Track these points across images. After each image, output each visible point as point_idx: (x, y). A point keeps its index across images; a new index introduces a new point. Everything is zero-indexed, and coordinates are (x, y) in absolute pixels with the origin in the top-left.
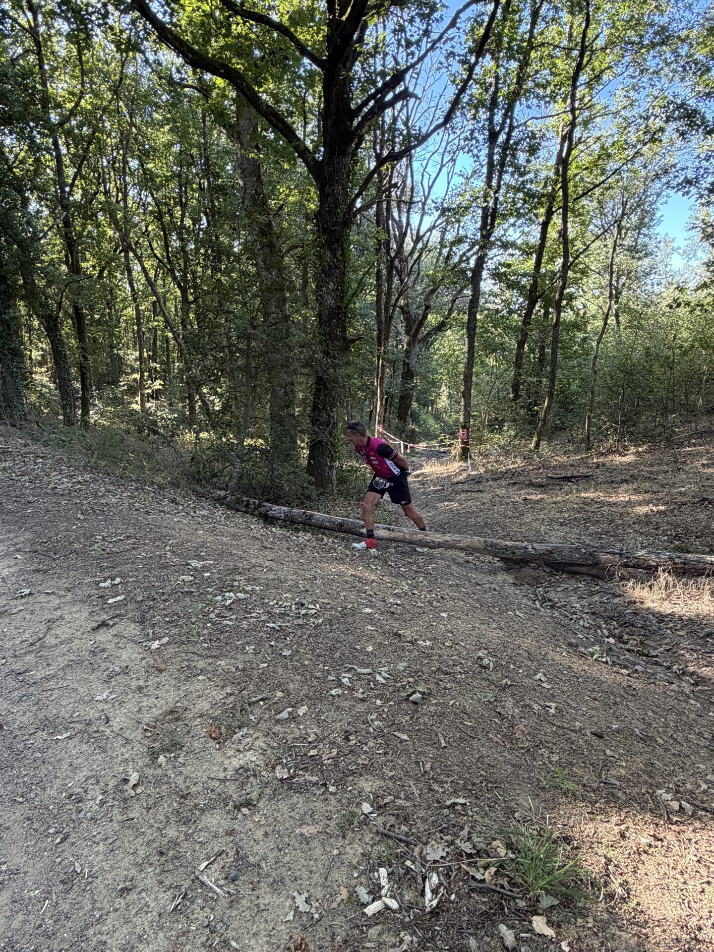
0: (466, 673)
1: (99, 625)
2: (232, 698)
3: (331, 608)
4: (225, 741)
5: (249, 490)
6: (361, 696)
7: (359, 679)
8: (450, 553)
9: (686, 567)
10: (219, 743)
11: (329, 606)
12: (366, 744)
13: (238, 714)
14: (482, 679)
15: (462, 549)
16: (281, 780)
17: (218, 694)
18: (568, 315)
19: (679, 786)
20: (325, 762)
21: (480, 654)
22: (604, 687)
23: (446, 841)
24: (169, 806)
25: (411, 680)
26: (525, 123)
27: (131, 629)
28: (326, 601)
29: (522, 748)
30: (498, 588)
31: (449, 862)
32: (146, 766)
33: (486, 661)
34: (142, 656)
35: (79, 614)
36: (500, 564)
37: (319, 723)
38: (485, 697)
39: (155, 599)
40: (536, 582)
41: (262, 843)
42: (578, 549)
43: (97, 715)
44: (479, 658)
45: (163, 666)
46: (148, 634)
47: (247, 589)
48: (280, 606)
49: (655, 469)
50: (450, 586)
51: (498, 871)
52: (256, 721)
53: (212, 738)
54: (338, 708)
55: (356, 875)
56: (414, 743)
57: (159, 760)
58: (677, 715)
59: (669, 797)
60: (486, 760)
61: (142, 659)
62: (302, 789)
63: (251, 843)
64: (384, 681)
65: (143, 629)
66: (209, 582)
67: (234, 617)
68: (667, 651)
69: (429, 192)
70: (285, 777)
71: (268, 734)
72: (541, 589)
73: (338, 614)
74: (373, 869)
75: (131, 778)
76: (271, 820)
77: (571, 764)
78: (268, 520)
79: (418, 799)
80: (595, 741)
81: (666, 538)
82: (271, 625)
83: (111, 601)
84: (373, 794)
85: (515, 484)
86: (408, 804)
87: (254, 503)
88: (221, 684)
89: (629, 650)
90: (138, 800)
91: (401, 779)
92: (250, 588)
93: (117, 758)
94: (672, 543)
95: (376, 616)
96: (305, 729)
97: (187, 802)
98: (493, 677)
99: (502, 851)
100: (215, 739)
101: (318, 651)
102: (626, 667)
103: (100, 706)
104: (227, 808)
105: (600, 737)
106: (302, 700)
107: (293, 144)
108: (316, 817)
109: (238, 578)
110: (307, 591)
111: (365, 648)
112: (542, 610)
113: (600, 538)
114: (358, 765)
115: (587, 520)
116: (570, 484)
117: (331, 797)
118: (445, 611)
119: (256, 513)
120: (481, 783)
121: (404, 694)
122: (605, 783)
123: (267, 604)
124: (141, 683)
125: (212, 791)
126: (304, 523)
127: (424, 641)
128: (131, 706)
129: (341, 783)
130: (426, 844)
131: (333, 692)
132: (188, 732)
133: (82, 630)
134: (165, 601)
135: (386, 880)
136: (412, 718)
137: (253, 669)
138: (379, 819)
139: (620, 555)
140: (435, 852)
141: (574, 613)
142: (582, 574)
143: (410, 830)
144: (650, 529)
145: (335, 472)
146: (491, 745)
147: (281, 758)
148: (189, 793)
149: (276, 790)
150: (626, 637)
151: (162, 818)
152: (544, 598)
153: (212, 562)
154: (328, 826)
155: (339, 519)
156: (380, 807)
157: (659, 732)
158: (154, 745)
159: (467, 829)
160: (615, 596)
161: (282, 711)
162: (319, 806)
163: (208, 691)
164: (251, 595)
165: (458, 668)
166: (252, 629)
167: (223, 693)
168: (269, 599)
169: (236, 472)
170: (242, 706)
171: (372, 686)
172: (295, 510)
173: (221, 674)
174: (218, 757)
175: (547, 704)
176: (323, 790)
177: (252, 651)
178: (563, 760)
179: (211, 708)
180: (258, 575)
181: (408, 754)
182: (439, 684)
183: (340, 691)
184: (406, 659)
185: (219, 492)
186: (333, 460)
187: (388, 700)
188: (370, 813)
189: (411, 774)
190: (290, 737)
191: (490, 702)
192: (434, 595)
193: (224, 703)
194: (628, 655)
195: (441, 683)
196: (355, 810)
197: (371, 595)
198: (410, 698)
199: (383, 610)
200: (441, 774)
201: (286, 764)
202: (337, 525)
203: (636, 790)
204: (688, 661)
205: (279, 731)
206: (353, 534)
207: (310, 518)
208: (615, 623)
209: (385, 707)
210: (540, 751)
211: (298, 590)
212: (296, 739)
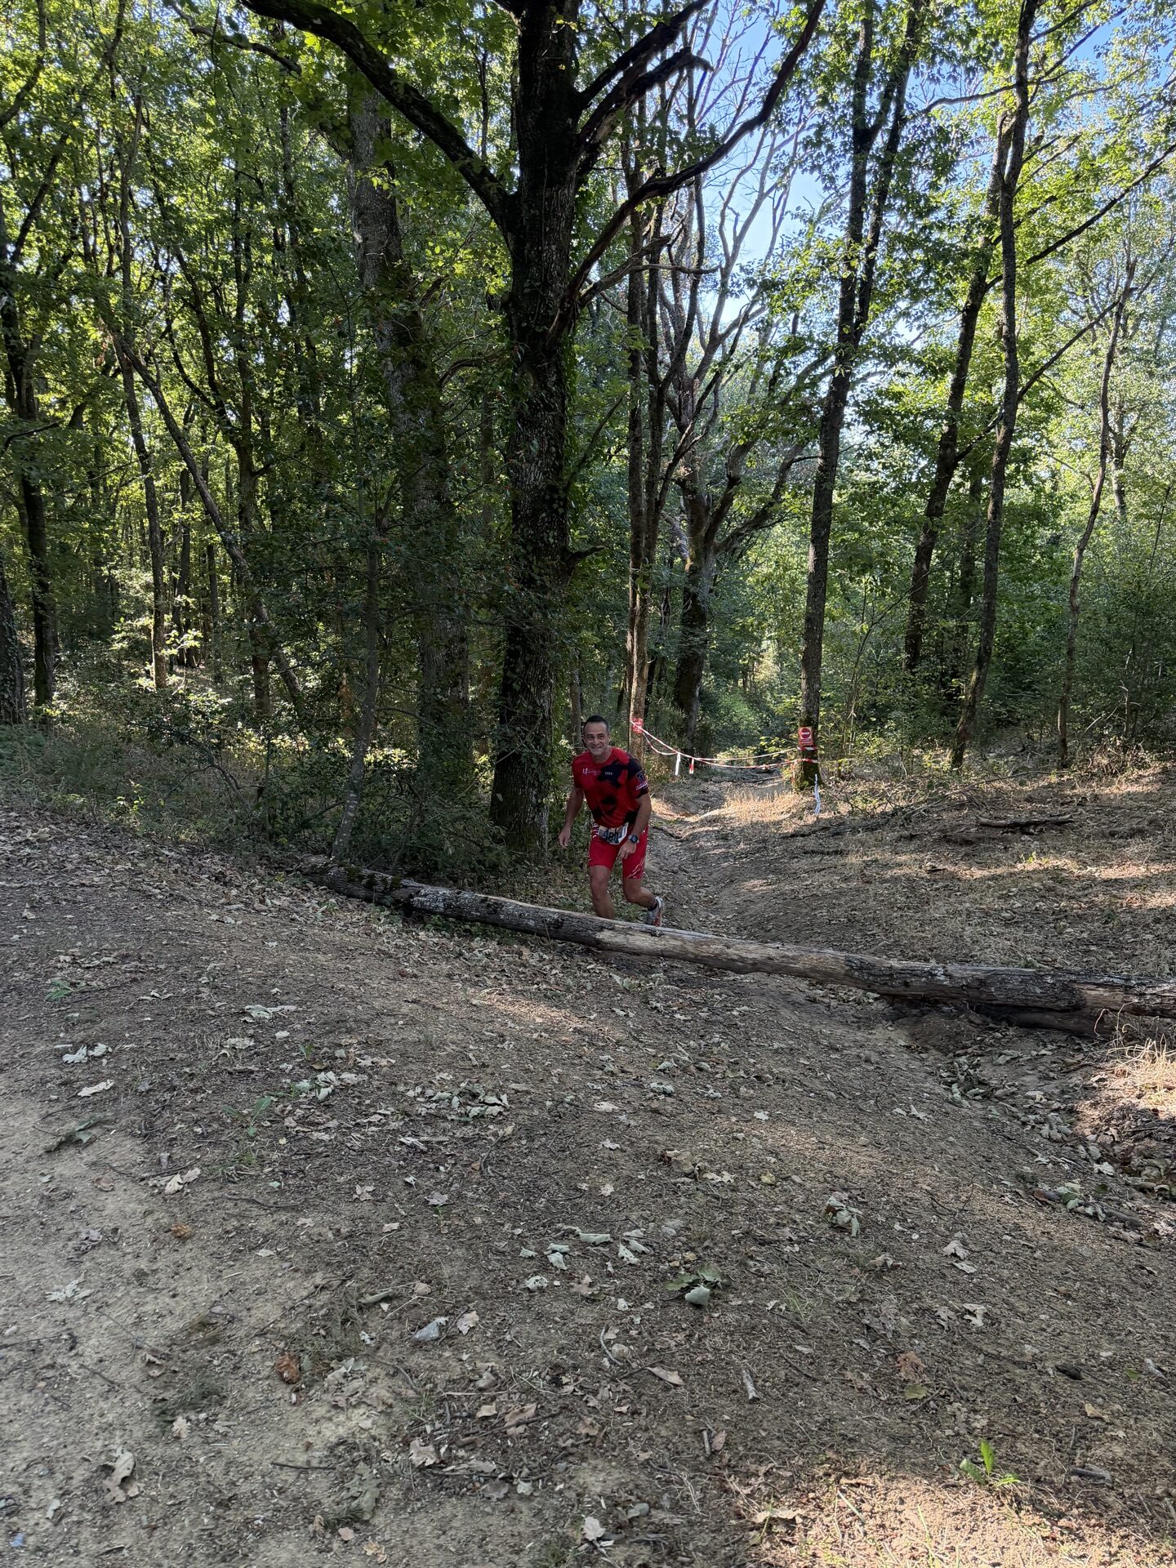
0: (802, 1241)
1: (61, 1144)
2: (324, 1297)
3: (532, 1101)
4: (309, 1387)
5: (375, 854)
6: (587, 1292)
7: (585, 1255)
8: (775, 982)
10: (297, 1391)
11: (527, 1099)
12: (595, 1393)
13: (336, 1330)
14: (837, 1254)
15: (801, 975)
16: (422, 1468)
17: (298, 1289)
18: (1017, 495)
20: (510, 1431)
21: (833, 1201)
22: (1088, 1268)
24: (193, 1523)
25: (690, 1256)
26: (927, 111)
27: (124, 1150)
28: (521, 1087)
29: (912, 1401)
30: (874, 1058)
32: (149, 1438)
33: (843, 1217)
34: (146, 1207)
35: (21, 1119)
36: (880, 1006)
37: (500, 1346)
38: (840, 1292)
39: (174, 1088)
40: (951, 1046)
42: (1039, 976)
43: (52, 1332)
44: (832, 1210)
45: (187, 1229)
46: (159, 1162)
47: (363, 1063)
48: (429, 1099)
50: (776, 1051)
52: (372, 1344)
53: (283, 1379)
54: (539, 1316)
56: (692, 1391)
57: (176, 1426)
60: (840, 1427)
61: (147, 1213)
62: (464, 1488)
64: (634, 1260)
65: (149, 1152)
66: (286, 1049)
67: (333, 1124)
69: (736, 249)
70: (430, 1462)
71: (397, 1372)
72: (963, 1059)
73: (546, 1115)
75: (117, 1464)
76: (399, 1553)
77: (1015, 1436)
78: (412, 914)
79: (698, 1510)
80: (1064, 1385)
82: (409, 1140)
83: (86, 1092)
84: (607, 1498)
85: (912, 837)
86: (677, 1521)
87: (384, 880)
88: (304, 1266)
89: (1143, 1190)
90: (131, 1510)
91: (663, 1467)
92: (367, 1062)
93: (90, 1421)
95: (623, 1118)
96: (472, 1360)
97: (230, 1515)
98: (860, 1250)
100: (288, 1382)
101: (502, 1195)
102: (1134, 1226)
103: (59, 1313)
104: (311, 1528)
105: (1073, 1375)
106: (468, 1300)
107: (459, 163)
108: (490, 1547)
109: (345, 1040)
110: (484, 1065)
111: (598, 1189)
112: (965, 1103)
113: (1088, 952)
114: (577, 1436)
115: (1061, 914)
116: (1025, 838)
117: (523, 1506)
118: (763, 1108)
119: (388, 900)
120: (828, 1474)
121: (674, 1287)
122: (1081, 1475)
123: (403, 1094)
124: (143, 1264)
125: (281, 1491)
126: (484, 921)
127: (718, 1172)
128: (121, 1313)
129: (541, 1475)
131: (531, 1283)
132: (236, 1368)
133: (26, 1153)
134: (195, 1091)
136: (689, 1338)
137: (369, 1234)
138: (617, 1551)
139: (1126, 989)
141: (1031, 1110)
142: (1047, 1028)
145: (546, 816)
146: (851, 1394)
147: (421, 1423)
148: (234, 1497)
149: (409, 1489)
150: (1136, 1161)
151: (178, 1547)
152: (969, 1078)
153: (293, 1008)
155: (553, 913)
156: (620, 1527)
158: (166, 1395)
160: (1115, 1074)
161: (426, 1324)
162: (497, 1522)
163: (278, 1281)
164: (370, 1076)
165: (787, 1229)
166: (369, 1150)
167: (309, 1285)
168: (406, 1084)
169: (349, 818)
170: (345, 1313)
171: (610, 1269)
172: (467, 895)
173: (306, 1245)
174: (296, 1421)
175: (967, 1306)
176: (505, 1490)
177: (368, 1196)
178: (997, 1426)
179: (284, 1316)
180: (386, 1034)
181: (680, 1415)
182: (746, 1265)
183: (544, 1281)
184: (681, 1212)
185: (313, 859)
186: (543, 793)
187: (643, 1299)
188: (599, 1539)
189: (684, 1456)
190: (440, 1378)
191: (849, 1303)
192: (742, 1073)
193: (310, 1307)
194: (1141, 1202)
195: (751, 1263)
196: (570, 1532)
197: (612, 1074)
198: (687, 1296)
199: (636, 1104)
200: (746, 1457)
201: (432, 1436)
202: (550, 924)
203: (1146, 1489)
205: (418, 1364)
206: (582, 942)
207: (496, 911)
208: (1114, 1131)
209: (636, 1314)
210: (949, 1408)
211: (467, 1064)
212: (454, 1381)
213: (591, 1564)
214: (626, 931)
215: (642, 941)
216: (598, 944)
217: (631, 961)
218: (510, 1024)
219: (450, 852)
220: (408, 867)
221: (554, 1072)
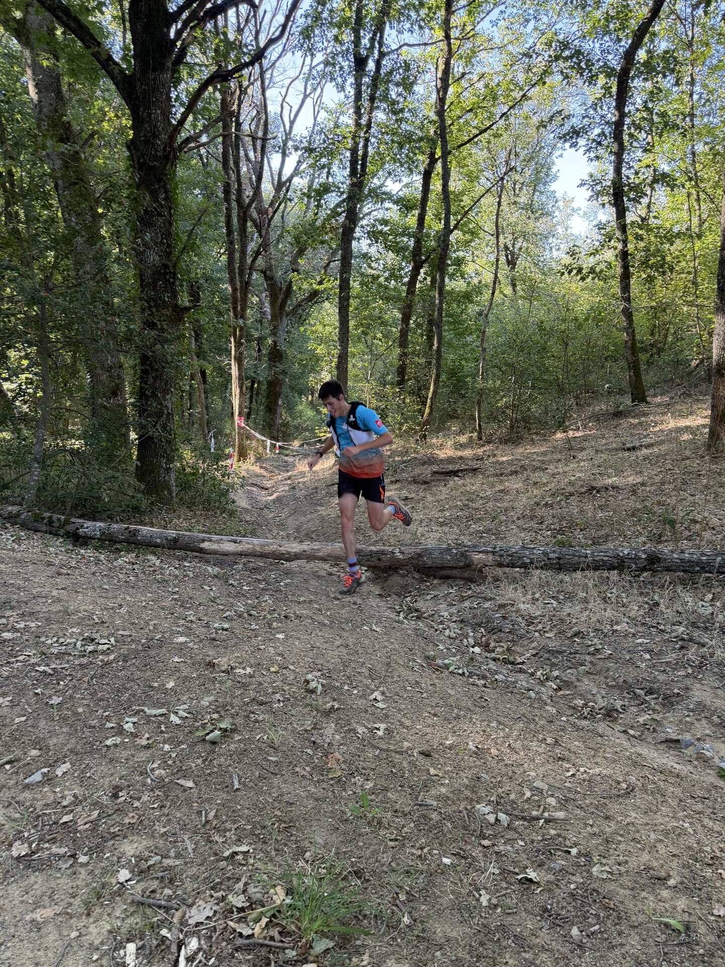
0: (286, 700)
3: (132, 640)
5: (57, 504)
6: (144, 742)
7: (148, 722)
8: (310, 566)
9: (561, 562)
11: (129, 639)
12: (139, 799)
14: (305, 705)
15: (323, 559)
16: (19, 858)
19: (501, 797)
20: (79, 828)
21: (310, 677)
22: (451, 700)
23: (217, 899)
25: (215, 716)
26: (397, 50)
28: (127, 633)
29: (332, 779)
31: (215, 921)
33: (313, 685)
37: (82, 780)
38: (302, 726)
40: (403, 592)
42: (449, 549)
44: (307, 682)
47: (18, 626)
48: (61, 644)
49: (548, 457)
50: (302, 603)
51: (271, 921)
54: (111, 760)
55: (95, 957)
56: (200, 790)
58: (524, 723)
59: (487, 809)
60: (286, 798)
62: (45, 865)
64: (179, 722)
68: (534, 655)
69: (291, 127)
70: (23, 853)
71: (10, 804)
72: (409, 599)
73: (140, 648)
74: (121, 946)
77: (386, 789)
78: (78, 540)
79: (192, 855)
80: (422, 761)
81: (549, 533)
82: (42, 668)
84: (137, 857)
85: (397, 481)
86: (177, 863)
87: (59, 520)
89: (494, 660)
91: (174, 834)
92: (22, 625)
94: (555, 537)
95: (191, 645)
96: (62, 792)
98: (319, 702)
99: (279, 898)
101: (100, 694)
102: (484, 677)
105: (426, 754)
106: (65, 757)
107: (92, 50)
108: (56, 897)
109: (8, 613)
110: (103, 622)
111: (164, 685)
112: (406, 621)
113: (481, 537)
114: (123, 825)
115: (470, 518)
116: (456, 478)
117: (82, 870)
118: (283, 632)
119: (62, 532)
120: (273, 824)
121: (200, 734)
122: (420, 805)
123: (43, 643)
127: (244, 668)
130: (191, 906)
131: (109, 742)
135: (133, 957)
136: (204, 761)
137: (4, 725)
138: (138, 885)
139: (494, 553)
140: (200, 913)
141: (442, 623)
142: (455, 578)
143: (174, 892)
144: (534, 525)
145: (173, 476)
146: (296, 779)
147: (22, 832)
149: (8, 871)
150: (492, 644)
152: (409, 608)
154: (70, 904)
155: (172, 533)
156: (141, 872)
157: (496, 742)
159: (244, 880)
160: (487, 599)
161: (34, 774)
162: (64, 883)
164: (22, 633)
165: (278, 695)
166: (14, 676)
168: (47, 637)
169: (34, 480)
171: (163, 728)
172: (115, 526)
175: (376, 725)
176: (71, 862)
177: (8, 703)
178: (378, 786)
180: (38, 608)
181: (189, 802)
182: (249, 717)
183: (118, 740)
184: (214, 692)
185: (10, 508)
186: (170, 460)
187: (180, 743)
188: (127, 881)
189: (189, 826)
190: (39, 805)
191: (306, 731)
192: (276, 615)
194: (492, 666)
195: (252, 715)
196: (109, 880)
197: (192, 621)
198: (207, 738)
199: (202, 637)
200: (226, 821)
201: (28, 838)
202: (170, 540)
203: (455, 808)
204: (553, 665)
205: (25, 798)
206: (192, 551)
207: (134, 535)
208: (483, 630)
209: (174, 752)
210: (353, 780)
211: (91, 622)
212: (48, 805)
213: (120, 895)
214: (219, 542)
215: (229, 547)
216: (201, 551)
217: (222, 559)
218: (128, 598)
219: (106, 500)
220: (80, 513)
221: (151, 623)
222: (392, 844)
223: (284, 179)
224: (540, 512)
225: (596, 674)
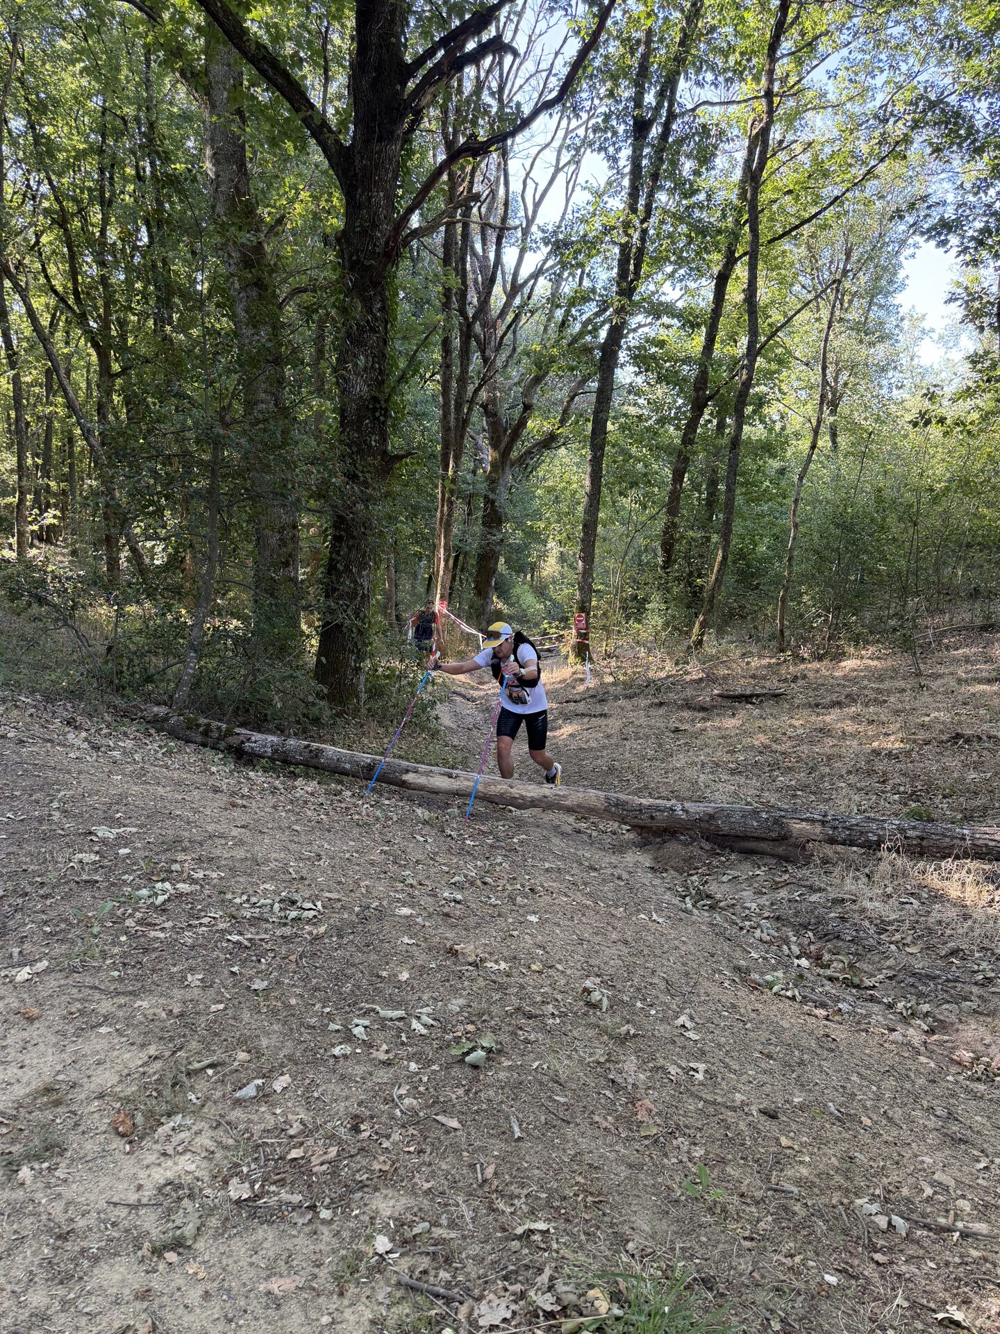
0: (563, 1015)
2: (157, 1065)
3: (343, 907)
4: (142, 1138)
5: (212, 706)
6: (383, 1057)
7: (383, 1028)
8: (548, 817)
9: (925, 843)
10: (130, 1142)
11: (339, 905)
12: (388, 1137)
13: (167, 1092)
14: (589, 1025)
15: (569, 810)
16: (238, 1202)
17: (134, 1059)
18: (755, 431)
19: (890, 1191)
20: (315, 1170)
21: (588, 983)
22: (787, 1036)
23: (514, 1294)
24: (34, 1254)
25: (471, 1028)
26: (693, 110)
28: (334, 896)
29: (646, 1137)
30: (625, 876)
31: (516, 1327)
33: (596, 996)
36: (631, 836)
37: (308, 1102)
38: (591, 1054)
39: (26, 894)
40: (687, 866)
41: (198, 1311)
42: (756, 812)
44: (587, 991)
45: (35, 1011)
46: (11, 956)
47: (196, 876)
48: (253, 906)
49: (886, 685)
50: (547, 870)
52: (198, 1102)
53: (118, 1134)
54: (343, 1078)
56: (469, 1134)
57: (21, 1174)
58: (896, 1080)
59: (874, 1208)
60: (587, 1158)
62: (276, 1216)
63: (180, 1312)
64: (424, 1031)
66: (128, 864)
67: (168, 925)
68: (890, 978)
69: (535, 212)
70: (245, 1196)
71: (219, 1124)
72: (695, 878)
73: (354, 918)
76: (216, 1271)
77: (723, 1161)
78: (243, 757)
79: (471, 1226)
80: (765, 1124)
81: (896, 797)
82: (235, 938)
84: (396, 1220)
85: (661, 704)
86: (453, 1235)
87: (219, 728)
88: (139, 1041)
89: (830, 979)
91: (443, 1193)
92: (200, 875)
94: (906, 805)
95: (419, 920)
96: (284, 1114)
97: (68, 1246)
98: (608, 1021)
99: (603, 1306)
100: (123, 1135)
101: (315, 981)
102: (823, 1005)
104: (140, 1253)
105: (772, 1116)
106: (282, 1065)
108: (295, 1263)
109: (181, 857)
110: (302, 878)
111: (396, 976)
112: (696, 912)
113: (794, 796)
114: (372, 1172)
115: (774, 766)
116: (749, 706)
117: (324, 1229)
118: (534, 913)
119: (222, 745)
120: (576, 1195)
121: (456, 1052)
122: (775, 1190)
123: (230, 901)
125: (114, 1224)
126: (307, 765)
127: (496, 962)
129: (341, 1203)
130: (478, 1299)
131: (337, 1051)
132: (77, 1125)
134: (45, 897)
136: (467, 1092)
137: (198, 1013)
138: (402, 1261)
139: (823, 823)
140: (494, 1311)
141: (747, 918)
142: (763, 853)
143: (454, 1277)
144: (872, 782)
145: (362, 678)
146: (597, 1133)
147: (238, 1165)
148: (72, 1231)
149: (227, 1219)
150: (826, 957)
151: (20, 1274)
152: (699, 892)
153: (134, 830)
154: (315, 1276)
155: (367, 758)
156: (405, 1242)
157: (864, 1106)
158: (13, 1149)
159: (548, 1272)
160: (813, 889)
161: (245, 1085)
162: (302, 1244)
163: (116, 1053)
164: (202, 886)
165: (550, 1006)
166: (200, 946)
167: (144, 1056)
168: (233, 893)
169: (188, 674)
170: (175, 1077)
171: (404, 1039)
172: (292, 742)
173: (141, 1023)
174: (129, 1166)
175: (692, 1065)
176: (309, 1216)
177: (198, 983)
178: (711, 1155)
179: (120, 1081)
180: (217, 852)
181: (458, 1152)
182: (516, 1034)
183: (348, 1049)
184: (465, 993)
185: (156, 709)
186: (361, 658)
187: (430, 1062)
188: (387, 1253)
189: (460, 1184)
190: (257, 1129)
191: (599, 1063)
192: (518, 886)
193: (144, 1073)
194: (828, 986)
195: (520, 1033)
196: (363, 1248)
197: (412, 886)
198: (467, 1059)
199: (431, 910)
200: (511, 1183)
201: (248, 1175)
202: (363, 767)
203: (824, 1200)
204: (920, 995)
205: (238, 1118)
206: (391, 783)
207: (317, 756)
208: (811, 934)
209: (424, 1074)
210: (675, 1142)
211: (287, 877)
212: (268, 1131)
213: (379, 1271)
214: (428, 774)
215: (440, 782)
216: (403, 784)
217: (431, 797)
218: (326, 846)
219: (279, 706)
220: (241, 719)
221: (362, 884)
222: (747, 1244)
223: (520, 280)
224: (880, 766)
225: (988, 1015)
